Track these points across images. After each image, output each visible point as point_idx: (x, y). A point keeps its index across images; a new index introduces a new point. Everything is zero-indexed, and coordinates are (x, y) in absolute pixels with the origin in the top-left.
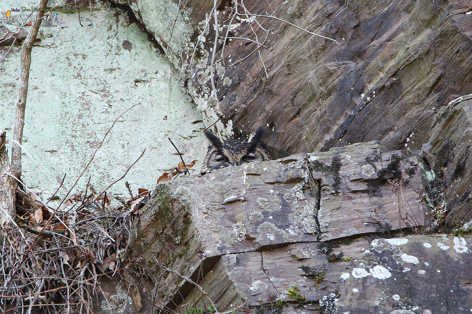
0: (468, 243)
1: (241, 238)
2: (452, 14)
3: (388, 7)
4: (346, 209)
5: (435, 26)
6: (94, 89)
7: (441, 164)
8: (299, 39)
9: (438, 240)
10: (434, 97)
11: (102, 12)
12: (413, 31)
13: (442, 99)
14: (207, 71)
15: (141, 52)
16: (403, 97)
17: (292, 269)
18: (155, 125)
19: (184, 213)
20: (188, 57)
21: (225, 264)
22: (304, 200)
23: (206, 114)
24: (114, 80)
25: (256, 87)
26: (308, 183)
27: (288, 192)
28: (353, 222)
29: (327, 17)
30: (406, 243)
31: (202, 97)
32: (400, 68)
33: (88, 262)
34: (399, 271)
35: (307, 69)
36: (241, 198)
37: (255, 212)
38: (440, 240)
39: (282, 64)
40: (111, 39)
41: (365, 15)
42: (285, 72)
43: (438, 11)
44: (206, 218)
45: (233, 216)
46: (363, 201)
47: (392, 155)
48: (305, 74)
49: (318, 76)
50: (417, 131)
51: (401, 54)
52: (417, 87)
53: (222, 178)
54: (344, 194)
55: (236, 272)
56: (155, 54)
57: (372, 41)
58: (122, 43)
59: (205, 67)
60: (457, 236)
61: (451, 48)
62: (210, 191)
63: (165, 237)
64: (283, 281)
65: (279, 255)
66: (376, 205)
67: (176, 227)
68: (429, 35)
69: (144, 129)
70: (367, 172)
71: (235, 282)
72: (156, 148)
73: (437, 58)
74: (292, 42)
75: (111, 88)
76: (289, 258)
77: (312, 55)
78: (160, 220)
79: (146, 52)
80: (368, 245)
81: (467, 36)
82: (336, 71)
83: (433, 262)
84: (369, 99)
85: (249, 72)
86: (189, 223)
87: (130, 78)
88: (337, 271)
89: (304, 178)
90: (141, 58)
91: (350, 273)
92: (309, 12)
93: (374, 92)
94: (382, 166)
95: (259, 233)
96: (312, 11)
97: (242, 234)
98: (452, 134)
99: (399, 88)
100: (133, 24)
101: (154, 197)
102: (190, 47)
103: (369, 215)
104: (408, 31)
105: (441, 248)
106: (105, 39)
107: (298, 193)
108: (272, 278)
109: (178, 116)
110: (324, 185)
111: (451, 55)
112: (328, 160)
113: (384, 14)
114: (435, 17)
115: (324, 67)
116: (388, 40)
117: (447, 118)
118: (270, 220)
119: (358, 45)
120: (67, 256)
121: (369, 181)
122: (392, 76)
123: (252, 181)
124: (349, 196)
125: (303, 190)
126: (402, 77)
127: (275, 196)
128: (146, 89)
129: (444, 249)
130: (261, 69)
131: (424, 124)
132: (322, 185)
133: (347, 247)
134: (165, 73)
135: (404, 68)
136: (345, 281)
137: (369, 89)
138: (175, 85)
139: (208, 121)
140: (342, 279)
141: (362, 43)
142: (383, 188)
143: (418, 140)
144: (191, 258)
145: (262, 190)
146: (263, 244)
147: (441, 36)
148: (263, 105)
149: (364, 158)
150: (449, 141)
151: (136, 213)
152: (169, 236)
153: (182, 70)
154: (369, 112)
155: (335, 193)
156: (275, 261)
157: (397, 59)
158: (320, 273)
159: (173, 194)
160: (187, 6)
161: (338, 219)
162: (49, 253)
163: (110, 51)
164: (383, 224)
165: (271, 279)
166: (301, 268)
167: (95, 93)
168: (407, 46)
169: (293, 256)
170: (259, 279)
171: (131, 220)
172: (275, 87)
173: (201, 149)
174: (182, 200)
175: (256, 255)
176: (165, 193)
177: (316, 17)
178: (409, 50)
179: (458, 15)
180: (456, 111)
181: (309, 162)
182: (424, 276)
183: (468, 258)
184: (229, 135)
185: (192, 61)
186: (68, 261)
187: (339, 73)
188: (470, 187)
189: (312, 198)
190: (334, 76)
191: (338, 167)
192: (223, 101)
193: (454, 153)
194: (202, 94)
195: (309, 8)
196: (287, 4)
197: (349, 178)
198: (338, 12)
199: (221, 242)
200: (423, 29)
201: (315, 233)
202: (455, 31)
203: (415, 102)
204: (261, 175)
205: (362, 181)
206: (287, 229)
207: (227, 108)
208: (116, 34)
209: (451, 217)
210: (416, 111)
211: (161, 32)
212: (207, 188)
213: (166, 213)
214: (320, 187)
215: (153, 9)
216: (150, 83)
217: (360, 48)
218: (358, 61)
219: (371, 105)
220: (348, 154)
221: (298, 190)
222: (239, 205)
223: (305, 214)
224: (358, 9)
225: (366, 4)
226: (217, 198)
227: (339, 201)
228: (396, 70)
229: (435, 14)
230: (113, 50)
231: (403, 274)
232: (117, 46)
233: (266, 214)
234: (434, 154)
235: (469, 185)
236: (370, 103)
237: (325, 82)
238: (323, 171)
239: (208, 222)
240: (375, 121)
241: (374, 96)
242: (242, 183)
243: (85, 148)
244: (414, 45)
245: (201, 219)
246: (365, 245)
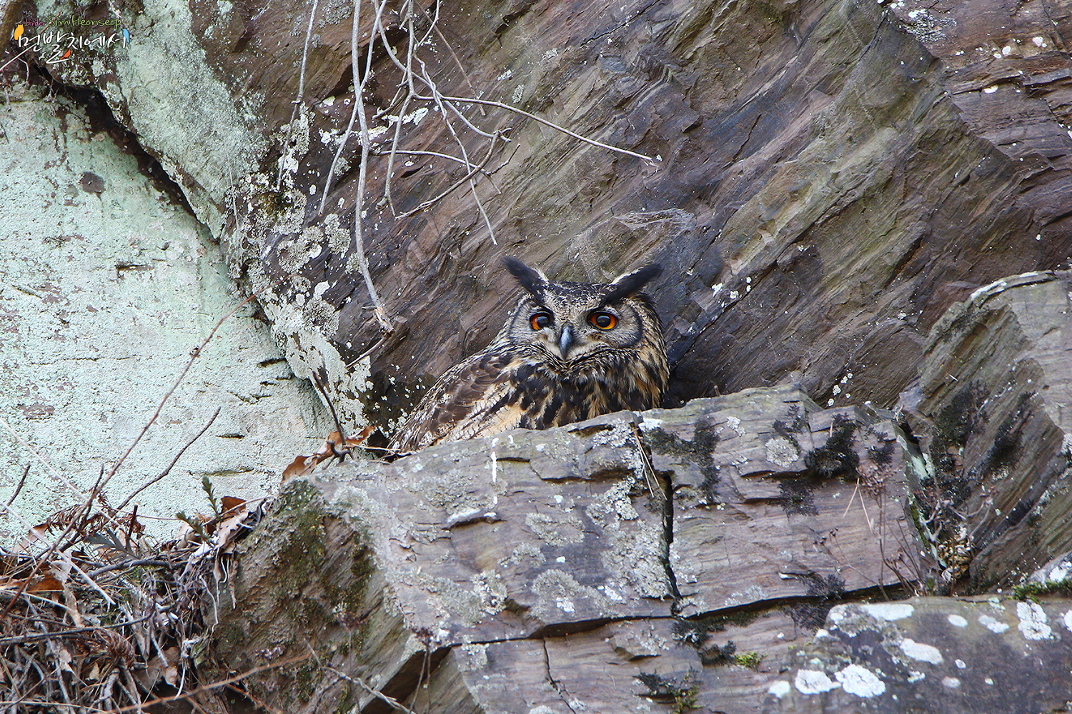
0: (1051, 617)
1: (494, 606)
2: (949, 92)
3: (773, 81)
4: (736, 541)
5: (904, 122)
6: (23, 282)
7: (948, 438)
8: (546, 160)
9: (981, 610)
10: (902, 288)
11: (25, 106)
12: (849, 135)
13: (923, 294)
14: (303, 240)
15: (125, 200)
16: (823, 290)
17: (618, 680)
18: (173, 369)
19: (354, 548)
20: (250, 208)
21: (462, 667)
22: (634, 520)
23: (297, 341)
24: (68, 264)
25: (433, 274)
26: (643, 480)
27: (596, 502)
28: (753, 571)
29: (616, 107)
30: (910, 614)
31: (289, 302)
32: (818, 220)
33: (116, 667)
34: (900, 679)
35: (568, 230)
36: (488, 514)
37: (524, 547)
38: (986, 610)
39: (503, 219)
40: (53, 170)
41: (714, 102)
42: (510, 237)
43: (915, 86)
44: (408, 559)
45: (472, 556)
46: (775, 524)
47: (834, 417)
48: (561, 242)
49: (597, 245)
50: (860, 368)
51: (820, 187)
52: (859, 265)
53: (438, 468)
54: (728, 506)
55: (488, 687)
56: (160, 205)
57: (735, 161)
58: (80, 177)
59: (298, 231)
60: (1023, 599)
61: (949, 173)
62: (415, 498)
63: (305, 606)
64: (599, 708)
65: (585, 648)
66: (803, 533)
67: (333, 581)
68: (889, 142)
69: (148, 377)
70: (780, 455)
71: (488, 709)
72: (179, 422)
73: (911, 196)
74: (528, 167)
75: (62, 282)
76: (608, 656)
77: (581, 195)
78: (292, 566)
79: (136, 199)
80: (791, 625)
81: (990, 143)
82: (645, 233)
83: (975, 661)
84: (734, 295)
85: (415, 239)
86: (368, 573)
87: (104, 259)
88: (725, 686)
89: (633, 469)
90: (126, 213)
91: (791, 682)
92: (571, 96)
93: (749, 280)
94: (813, 443)
95: (536, 596)
96: (579, 92)
97: (495, 598)
98: (979, 367)
99: (814, 268)
100: (102, 136)
101: (278, 513)
102: (256, 184)
103: (791, 556)
104: (835, 135)
105: (990, 627)
106: (41, 168)
107: (620, 503)
108: (573, 700)
109: (226, 347)
110: (680, 487)
111: (949, 189)
112: (684, 428)
113: (763, 98)
114: (904, 99)
115: (614, 223)
116: (778, 159)
117: (968, 329)
118: (560, 566)
119: (698, 172)
120: (65, 652)
121: (785, 478)
122: (796, 241)
123: (511, 474)
124: (739, 513)
125: (631, 496)
126: (822, 242)
127: (568, 510)
128: (144, 284)
129: (996, 631)
130: (446, 233)
131: (877, 353)
132: (674, 484)
133: (743, 630)
134: (186, 248)
135: (826, 221)
136: (780, 700)
137: (736, 272)
138: (212, 277)
139: (302, 358)
140: (773, 695)
141: (709, 165)
142: (817, 493)
143: (863, 390)
144: (374, 655)
145: (537, 495)
146: (548, 621)
147: (922, 143)
148: (451, 317)
149: (770, 422)
150: (971, 384)
151: (230, 551)
152: (315, 602)
153: (236, 237)
154: (734, 327)
155: (708, 505)
156: (577, 661)
157: (808, 199)
158: (686, 691)
159: (328, 505)
160: (251, 87)
161: (718, 564)
162: (21, 645)
163: (53, 197)
164: (823, 577)
165: (572, 704)
166: (640, 678)
167: (26, 292)
168: (833, 170)
169: (620, 650)
170: (545, 703)
171: (220, 567)
172: (486, 272)
173: (283, 425)
174: (350, 518)
175: (532, 646)
176: (307, 502)
177: (588, 108)
178: (841, 178)
179: (964, 95)
180: (990, 313)
181: (640, 433)
182: (959, 693)
183: (1053, 652)
184: (358, 391)
185: (264, 219)
186: (71, 664)
187: (653, 237)
188: (1030, 490)
189: (653, 516)
190: (641, 245)
191: (710, 444)
192: (346, 309)
193: (985, 413)
194: (290, 295)
195: (571, 86)
196: (510, 78)
197: (737, 469)
198: (645, 96)
199: (448, 615)
200: (872, 130)
201: (667, 597)
202: (960, 132)
203: (854, 302)
204: (532, 462)
205: (769, 477)
206: (601, 588)
207: (358, 324)
208: (64, 157)
209: (986, 560)
210: (857, 321)
211: (180, 149)
212: (405, 490)
213: (308, 549)
214: (670, 491)
215: (161, 98)
216: (152, 271)
217: (705, 178)
218: (699, 209)
219: (739, 309)
220: (731, 414)
221: (620, 496)
222: (484, 531)
223: (641, 553)
224: (695, 87)
225: (718, 75)
226: (432, 514)
227: (715, 525)
228: (807, 226)
229: (907, 92)
230: (60, 193)
231: (911, 687)
232: (70, 186)
233: (549, 551)
234: (930, 416)
235: (1028, 485)
236: (738, 304)
237: (617, 259)
238: (677, 454)
239: (415, 570)
240: (751, 347)
241: (749, 288)
242: (488, 480)
243: (16, 420)
244: (853, 168)
245: (398, 563)
246: (784, 625)
